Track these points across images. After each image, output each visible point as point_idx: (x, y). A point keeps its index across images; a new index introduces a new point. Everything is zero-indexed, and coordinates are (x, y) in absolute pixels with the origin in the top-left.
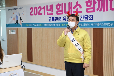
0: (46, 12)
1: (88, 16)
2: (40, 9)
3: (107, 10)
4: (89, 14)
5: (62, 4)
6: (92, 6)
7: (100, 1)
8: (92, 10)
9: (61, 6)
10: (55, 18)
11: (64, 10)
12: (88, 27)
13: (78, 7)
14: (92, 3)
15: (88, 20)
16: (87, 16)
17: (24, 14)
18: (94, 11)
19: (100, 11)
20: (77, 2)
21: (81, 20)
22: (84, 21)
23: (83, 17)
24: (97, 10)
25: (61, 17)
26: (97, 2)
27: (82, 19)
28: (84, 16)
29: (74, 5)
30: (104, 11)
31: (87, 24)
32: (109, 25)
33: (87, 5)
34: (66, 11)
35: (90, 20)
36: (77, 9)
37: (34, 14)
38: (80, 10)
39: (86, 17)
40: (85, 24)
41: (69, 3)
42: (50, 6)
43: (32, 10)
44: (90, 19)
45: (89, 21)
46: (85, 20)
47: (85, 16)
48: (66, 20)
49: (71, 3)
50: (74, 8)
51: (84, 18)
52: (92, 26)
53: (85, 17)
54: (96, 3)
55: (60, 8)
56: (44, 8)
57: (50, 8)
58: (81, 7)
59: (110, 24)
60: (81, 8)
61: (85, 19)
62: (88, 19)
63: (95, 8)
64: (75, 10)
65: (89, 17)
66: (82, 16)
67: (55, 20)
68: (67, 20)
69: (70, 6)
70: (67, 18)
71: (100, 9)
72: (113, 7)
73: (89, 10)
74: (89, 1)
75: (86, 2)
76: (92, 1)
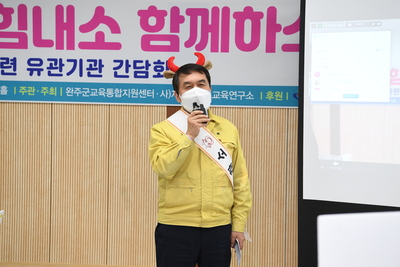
1: (148, 65)
3: (225, 49)
4: (153, 57)
5: (22, 9)
6: (166, 30)
7: (199, 18)
8: (168, 43)
9: (15, 17)
11: (29, 32)
12: (148, 100)
13: (103, 28)
14: (167, 19)
15: (147, 76)
16: (144, 64)
18: (174, 47)
20: (100, 11)
21: (116, 75)
22: (132, 80)
23: (128, 66)
24: (188, 44)
25: (14, 60)
26: (188, 19)
27: (122, 71)
28: (131, 63)
29: (83, 16)
30: (214, 49)
31: (145, 93)
32: (234, 97)
33: (144, 25)
34: (44, 37)
35: (159, 76)
36: (100, 35)
38: (110, 37)
39: (138, 65)
40: (134, 92)
41: (59, 9)
44: (156, 73)
45: (151, 80)
46: (136, 76)
47: (135, 62)
48: (44, 73)
49: (71, 9)
50: (85, 29)
51: (132, 70)
52: (163, 100)
53: (135, 67)
54: (182, 20)
55: (7, 22)
58: (115, 28)
59: (235, 93)
60: (119, 32)
61: (136, 73)
62: (147, 73)
63: (177, 38)
64: (90, 37)
65: (153, 66)
66: (121, 62)
68: (46, 71)
69: (65, 19)
70: (46, 64)
71: (198, 41)
72: (247, 39)
73: (153, 43)
74: (152, 11)
75: (140, 13)
76: (164, 13)
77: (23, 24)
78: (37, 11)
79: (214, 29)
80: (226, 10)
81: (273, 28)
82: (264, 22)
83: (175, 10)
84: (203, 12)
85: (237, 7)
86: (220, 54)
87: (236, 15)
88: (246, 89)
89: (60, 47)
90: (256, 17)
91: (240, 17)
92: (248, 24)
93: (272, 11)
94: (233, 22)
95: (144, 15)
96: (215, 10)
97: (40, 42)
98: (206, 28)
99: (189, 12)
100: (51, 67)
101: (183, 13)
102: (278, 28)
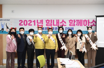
0: (36, 24)
2: (30, 22)
3: (82, 26)
4: (71, 27)
5: (51, 20)
6: (73, 23)
9: (50, 21)
10: (45, 28)
11: (52, 24)
13: (63, 23)
14: (73, 21)
17: (11, 25)
18: (74, 25)
19: (78, 25)
20: (63, 20)
23: (67, 28)
24: (76, 25)
26: (76, 21)
27: (66, 29)
29: (60, 21)
30: (80, 26)
33: (70, 22)
36: (63, 24)
37: (23, 25)
38: (64, 24)
39: (69, 28)
41: (57, 20)
42: (40, 20)
43: (21, 22)
49: (59, 20)
54: (75, 21)
55: (49, 22)
56: (34, 21)
57: (40, 22)
58: (65, 23)
64: (62, 24)
67: (45, 29)
69: (58, 21)
70: (55, 28)
71: (78, 24)
72: (85, 24)
73: (71, 25)
74: (71, 20)
75: (69, 20)
76: (73, 20)
77: (51, 22)
78: (54, 21)
79: (80, 23)
80: (82, 20)
81: (89, 22)
82: (87, 22)
83: (74, 20)
84: (79, 20)
85: (83, 20)
86: (81, 26)
87: (83, 21)
88: (85, 31)
89: (57, 26)
90: (86, 21)
91: (84, 21)
92: (85, 22)
93: (89, 20)
94: (83, 22)
95: (70, 21)
96: (80, 20)
97: (54, 25)
98: (79, 23)
99: (76, 20)
100: (56, 29)
101: (75, 20)
102: (90, 23)
